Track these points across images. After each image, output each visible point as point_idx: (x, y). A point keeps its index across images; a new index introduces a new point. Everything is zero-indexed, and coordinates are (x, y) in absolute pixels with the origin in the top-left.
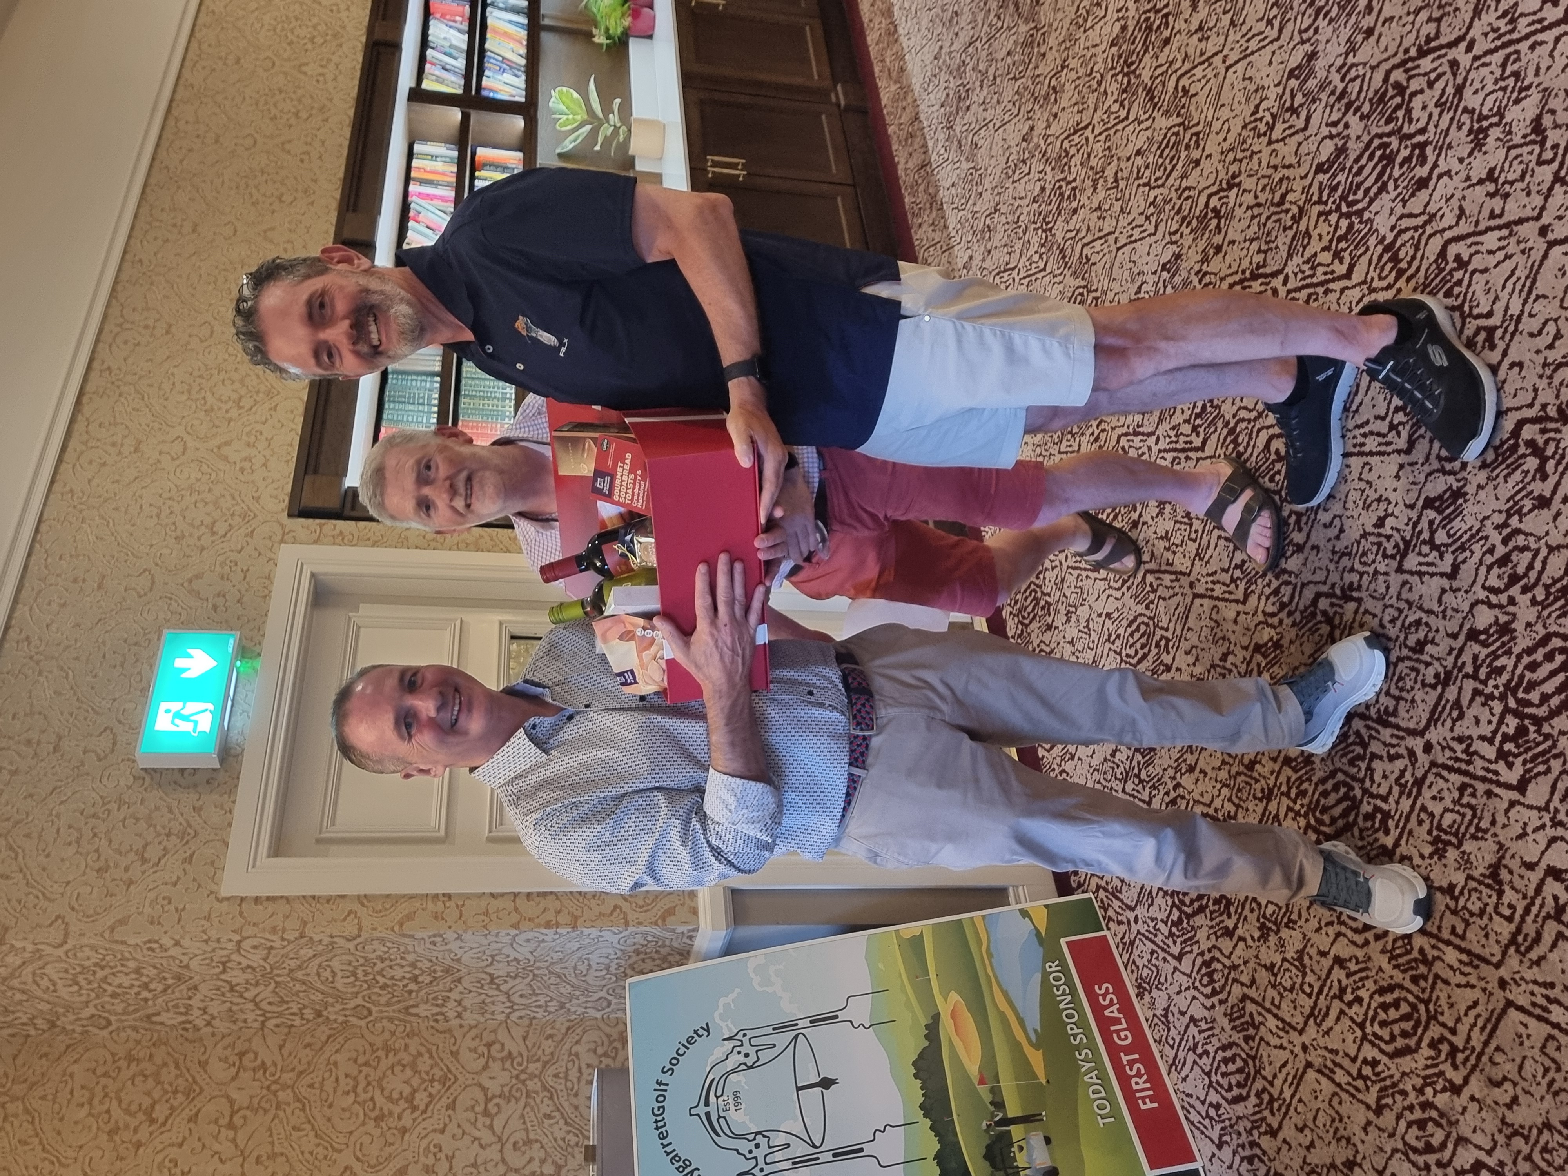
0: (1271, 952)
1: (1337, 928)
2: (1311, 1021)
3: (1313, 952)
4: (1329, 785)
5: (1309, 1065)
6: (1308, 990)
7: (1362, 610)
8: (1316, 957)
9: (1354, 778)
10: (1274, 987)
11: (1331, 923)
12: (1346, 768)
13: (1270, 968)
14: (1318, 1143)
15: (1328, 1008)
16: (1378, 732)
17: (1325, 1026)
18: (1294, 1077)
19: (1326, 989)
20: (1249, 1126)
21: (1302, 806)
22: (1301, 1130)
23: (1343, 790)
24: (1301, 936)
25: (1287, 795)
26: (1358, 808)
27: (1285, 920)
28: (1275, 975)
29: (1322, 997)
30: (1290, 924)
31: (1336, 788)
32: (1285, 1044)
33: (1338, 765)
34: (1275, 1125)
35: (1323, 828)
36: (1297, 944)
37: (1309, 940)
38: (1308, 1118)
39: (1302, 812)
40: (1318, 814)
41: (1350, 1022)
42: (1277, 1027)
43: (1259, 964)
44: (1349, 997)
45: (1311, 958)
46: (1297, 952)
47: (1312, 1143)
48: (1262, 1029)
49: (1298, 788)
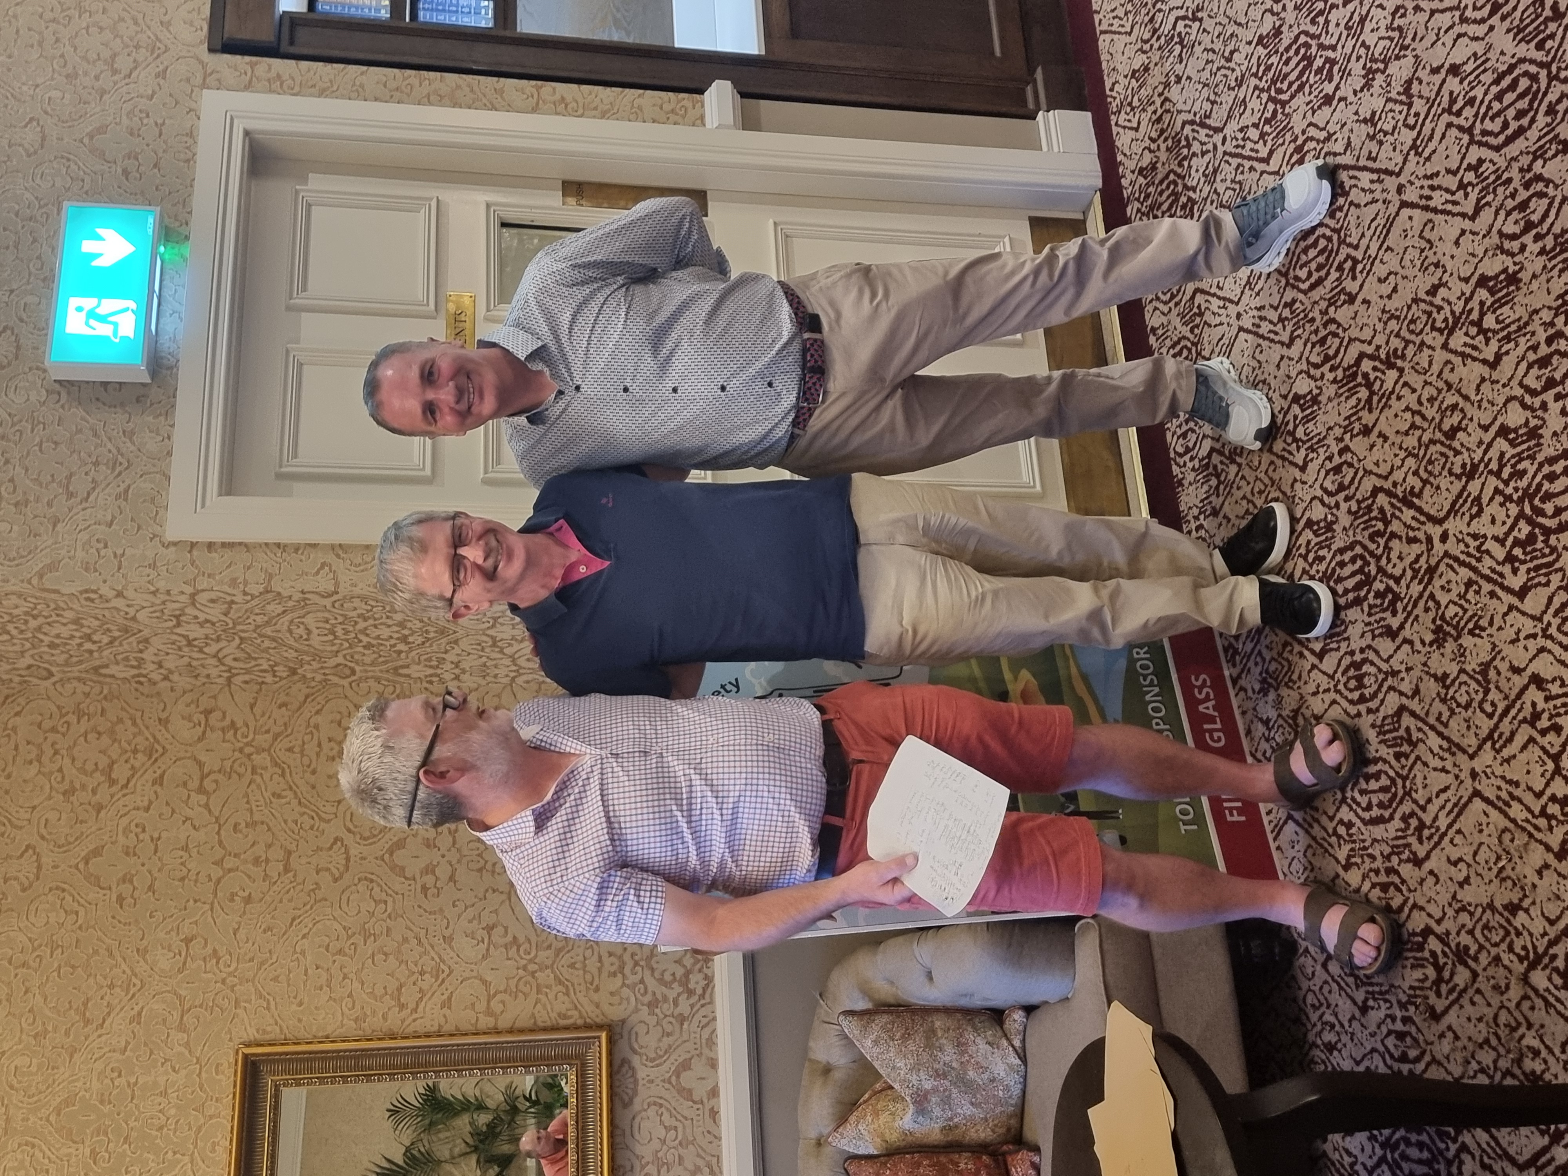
0: (1445, 661)
1: (1541, 642)
2: (1489, 744)
3: (1503, 667)
4: (1559, 468)
5: (1477, 793)
6: (1489, 709)
8: (1506, 673)
10: (1444, 701)
11: (1534, 636)
13: (1442, 679)
14: (1473, 879)
15: (1513, 734)
17: (1506, 753)
18: (1455, 805)
19: (1513, 712)
20: (1387, 850)
21: (1516, 489)
22: (1455, 864)
24: (1489, 647)
25: (1498, 474)
27: (1471, 625)
28: (1447, 688)
29: (1507, 720)
30: (1477, 631)
32: (1449, 767)
34: (1421, 854)
35: (1540, 520)
36: (1481, 655)
37: (1499, 652)
38: (1466, 851)
39: (1515, 497)
40: (1537, 502)
41: (1541, 753)
42: (1441, 747)
43: (1427, 673)
44: (1544, 723)
45: (1499, 673)
46: (1481, 664)
47: (1467, 880)
48: (1421, 746)
49: (1513, 466)
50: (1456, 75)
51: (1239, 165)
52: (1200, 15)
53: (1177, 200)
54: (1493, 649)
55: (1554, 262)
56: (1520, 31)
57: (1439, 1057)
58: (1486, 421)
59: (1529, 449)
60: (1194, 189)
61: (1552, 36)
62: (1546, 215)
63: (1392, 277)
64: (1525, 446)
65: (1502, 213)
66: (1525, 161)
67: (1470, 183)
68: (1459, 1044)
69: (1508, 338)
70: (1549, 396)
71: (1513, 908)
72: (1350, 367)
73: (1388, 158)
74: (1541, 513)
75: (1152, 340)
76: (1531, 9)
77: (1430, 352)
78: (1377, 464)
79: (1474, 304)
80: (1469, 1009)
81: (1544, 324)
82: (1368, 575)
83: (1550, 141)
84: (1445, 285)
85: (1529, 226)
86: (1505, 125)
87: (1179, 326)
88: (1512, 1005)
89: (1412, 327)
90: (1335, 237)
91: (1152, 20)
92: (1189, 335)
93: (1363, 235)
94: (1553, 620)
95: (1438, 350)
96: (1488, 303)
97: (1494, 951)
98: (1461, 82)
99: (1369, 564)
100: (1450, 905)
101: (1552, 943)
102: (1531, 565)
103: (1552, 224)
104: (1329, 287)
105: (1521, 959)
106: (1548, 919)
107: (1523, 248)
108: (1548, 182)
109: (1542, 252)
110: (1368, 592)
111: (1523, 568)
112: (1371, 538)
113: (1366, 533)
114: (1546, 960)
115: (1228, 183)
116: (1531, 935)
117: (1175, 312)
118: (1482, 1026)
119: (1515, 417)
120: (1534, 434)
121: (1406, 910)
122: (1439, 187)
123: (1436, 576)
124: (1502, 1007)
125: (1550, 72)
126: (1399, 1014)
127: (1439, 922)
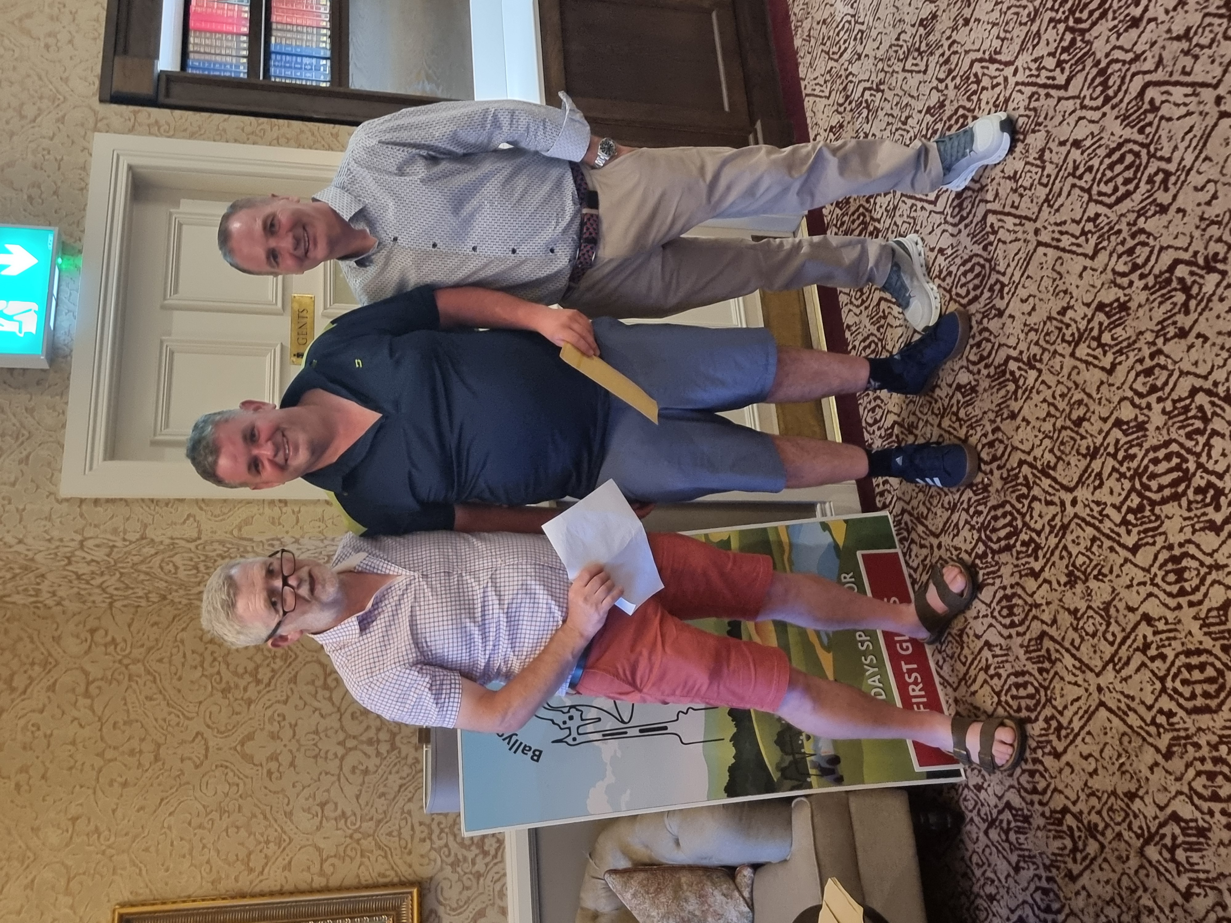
0: (1076, 599)
1: (1149, 588)
2: (1111, 665)
3: (1121, 606)
4: (1161, 454)
5: (1102, 704)
6: (1111, 638)
7: (1224, 283)
8: (1123, 611)
9: (1189, 451)
10: (1076, 629)
11: (1144, 584)
12: (1183, 440)
13: (1074, 612)
14: (1100, 771)
15: (1129, 659)
16: (1223, 410)
17: (1124, 673)
18: (1086, 712)
19: (1129, 642)
20: (1034, 745)
21: (1129, 469)
22: (1086, 758)
23: (1175, 461)
24: (1110, 590)
25: (1114, 456)
26: (1190, 481)
27: (1095, 572)
28: (1078, 620)
29: (1124, 648)
30: (1100, 577)
31: (1168, 457)
32: (1080, 682)
33: (1174, 436)
35: (1148, 494)
36: (1104, 596)
37: (1118, 594)
38: (1095, 750)
39: (1128, 474)
40: (1144, 479)
41: (1151, 675)
42: (1074, 666)
43: (1063, 607)
44: (1152, 652)
45: (1118, 611)
46: (1104, 603)
47: (1095, 771)
48: (1058, 664)
49: (1126, 451)
50: (1078, 147)
51: (913, 205)
52: (882, 87)
53: (866, 228)
54: (1113, 592)
55: (1154, 296)
56: (1126, 118)
57: (1076, 910)
58: (1105, 414)
59: (1138, 438)
60: (879, 221)
61: (1150, 124)
62: (1148, 259)
63: (1031, 299)
64: (1135, 436)
65: (1115, 256)
66: (1132, 217)
67: (1090, 232)
68: (1091, 901)
69: (1120, 352)
70: (1152, 399)
71: (1131, 796)
72: (1000, 366)
73: (1026, 208)
74: (1149, 489)
75: (847, 334)
76: (1134, 103)
77: (1061, 358)
78: (1021, 442)
79: (1095, 324)
80: (1098, 873)
81: (1148, 343)
82: (1016, 528)
83: (1150, 204)
84: (1072, 307)
85: (1135, 267)
86: (1116, 189)
87: (868, 325)
88: (1132, 873)
89: (1047, 338)
90: (987, 265)
91: (845, 89)
92: (875, 332)
93: (1009, 265)
94: (1158, 573)
95: (1067, 357)
96: (1106, 324)
97: (1117, 829)
98: (1082, 153)
99: (1016, 519)
100: (1083, 790)
101: (1162, 825)
102: (1141, 528)
103: (1153, 267)
104: (982, 304)
105: (1138, 837)
106: (1158, 806)
107: (1131, 283)
108: (1149, 235)
109: (1146, 287)
110: (1016, 541)
111: (1135, 530)
112: (1018, 499)
113: (1014, 495)
114: (1157, 838)
115: (905, 218)
116: (1145, 817)
117: (865, 314)
118: (1109, 888)
119: (1127, 413)
120: (1141, 427)
121: (1049, 793)
122: (1067, 233)
123: (1068, 532)
124: (1123, 873)
125: (1149, 152)
126: (1044, 874)
127: (1074, 803)
